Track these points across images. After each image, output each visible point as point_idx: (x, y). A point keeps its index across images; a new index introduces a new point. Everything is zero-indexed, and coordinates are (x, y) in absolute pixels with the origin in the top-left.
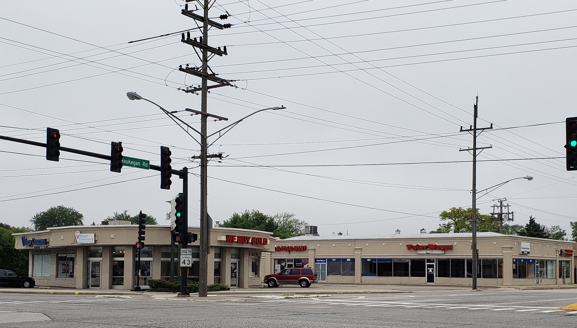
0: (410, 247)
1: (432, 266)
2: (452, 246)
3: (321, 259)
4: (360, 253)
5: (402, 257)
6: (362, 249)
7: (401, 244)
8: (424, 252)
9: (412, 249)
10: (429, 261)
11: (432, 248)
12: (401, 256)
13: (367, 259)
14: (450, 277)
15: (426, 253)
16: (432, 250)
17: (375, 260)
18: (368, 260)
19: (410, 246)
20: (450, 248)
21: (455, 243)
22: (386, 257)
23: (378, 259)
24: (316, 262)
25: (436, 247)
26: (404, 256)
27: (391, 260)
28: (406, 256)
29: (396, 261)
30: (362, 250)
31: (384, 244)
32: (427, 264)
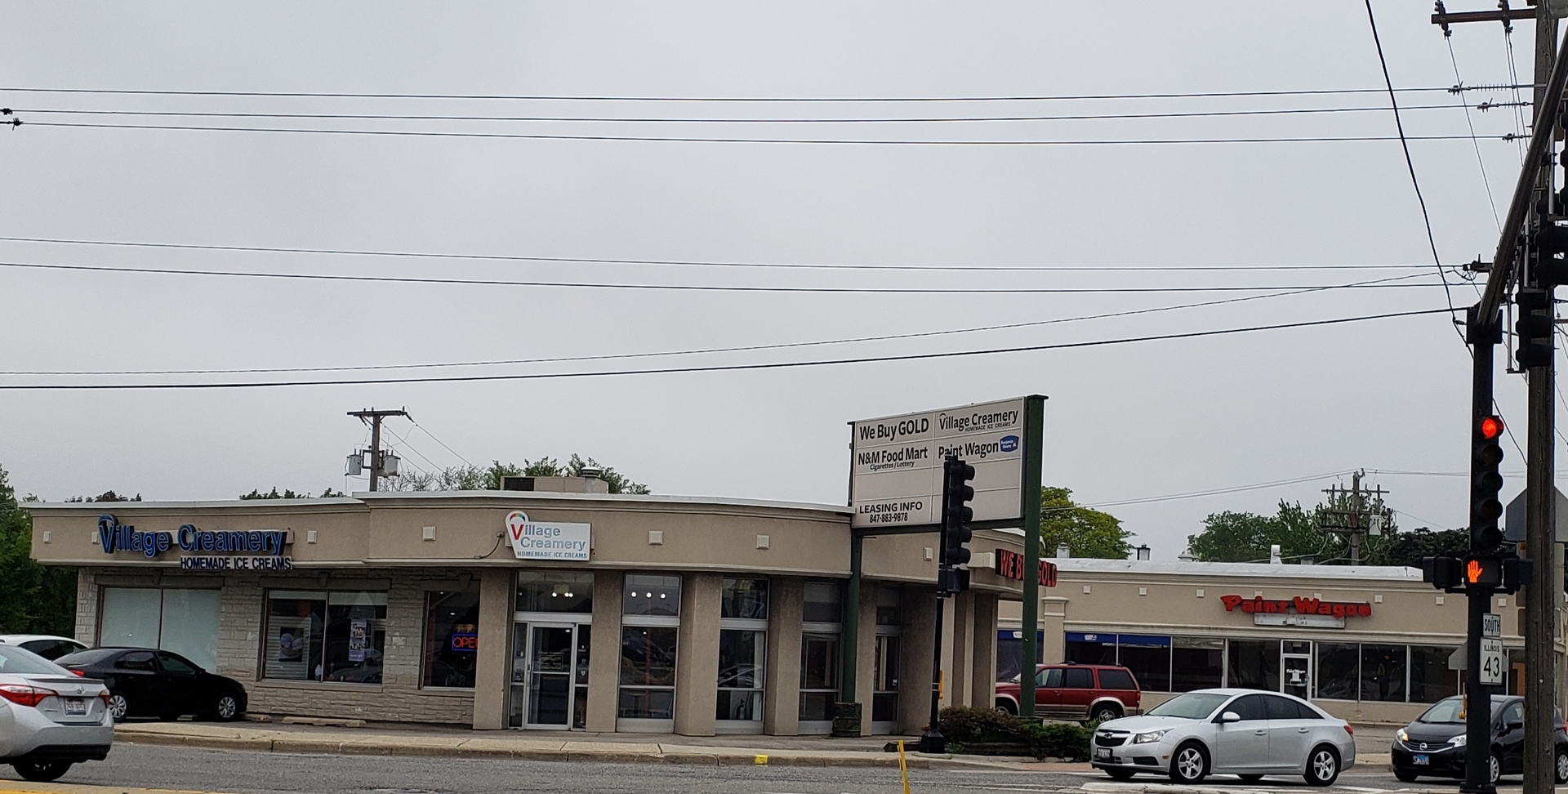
0: (1232, 604)
1: (1302, 664)
2: (1368, 604)
4: (1063, 614)
5: (1206, 633)
6: (1067, 601)
7: (1200, 593)
8: (1278, 620)
9: (1238, 611)
10: (1291, 647)
11: (1306, 610)
12: (1202, 628)
13: (1083, 634)
14: (1356, 699)
15: (1281, 624)
16: (1302, 616)
17: (1111, 637)
18: (1088, 638)
19: (1234, 601)
20: (1362, 611)
21: (1379, 598)
22: (1149, 631)
23: (1123, 637)
25: (1318, 607)
26: (1210, 628)
27: (1166, 639)
28: (1216, 629)
29: (1182, 644)
30: (1068, 605)
31: (1143, 591)
32: (1283, 656)
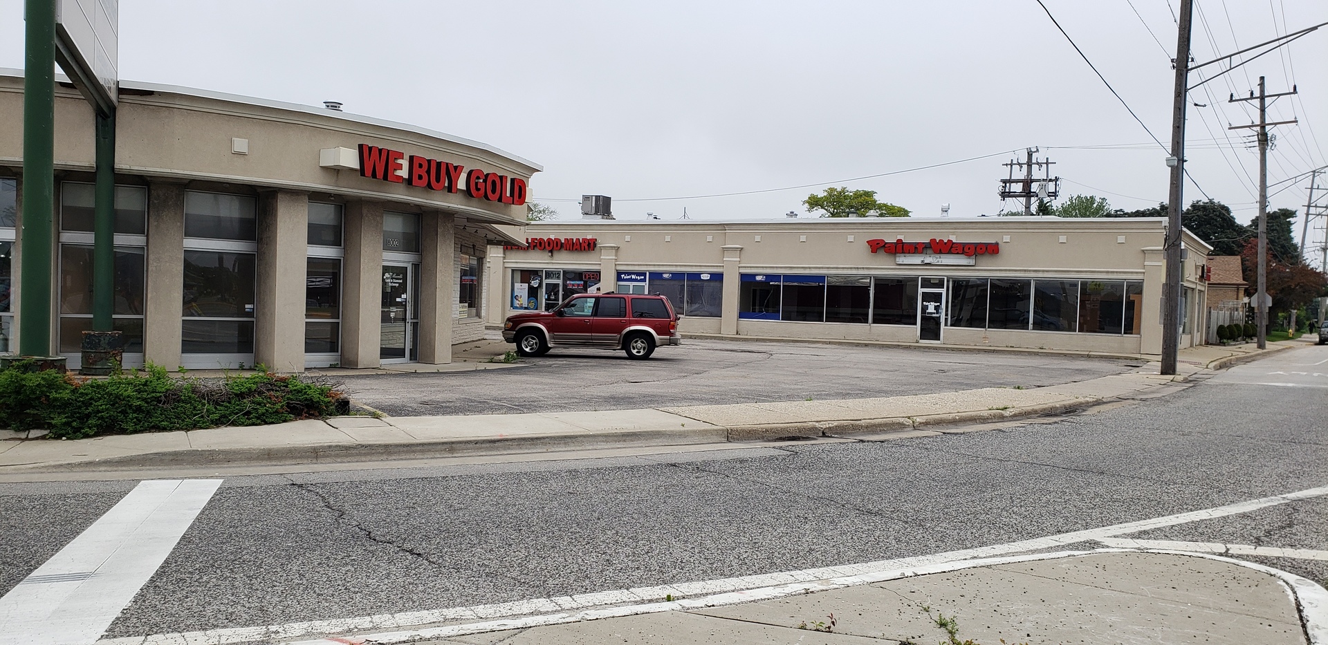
0: (877, 246)
1: (937, 298)
2: (997, 244)
3: (634, 274)
4: (738, 259)
5: (854, 272)
6: (742, 249)
7: (851, 238)
8: (916, 259)
9: (882, 253)
10: (927, 282)
11: (940, 250)
12: (851, 268)
13: (754, 275)
14: (984, 327)
15: (919, 263)
16: (938, 256)
17: (776, 277)
18: (759, 278)
19: (878, 244)
20: (991, 250)
21: (1007, 238)
22: (807, 272)
23: (787, 277)
24: (619, 279)
25: (952, 247)
26: (858, 268)
27: (822, 278)
28: (863, 268)
29: (834, 281)
30: (743, 252)
31: (803, 238)
32: (921, 290)
